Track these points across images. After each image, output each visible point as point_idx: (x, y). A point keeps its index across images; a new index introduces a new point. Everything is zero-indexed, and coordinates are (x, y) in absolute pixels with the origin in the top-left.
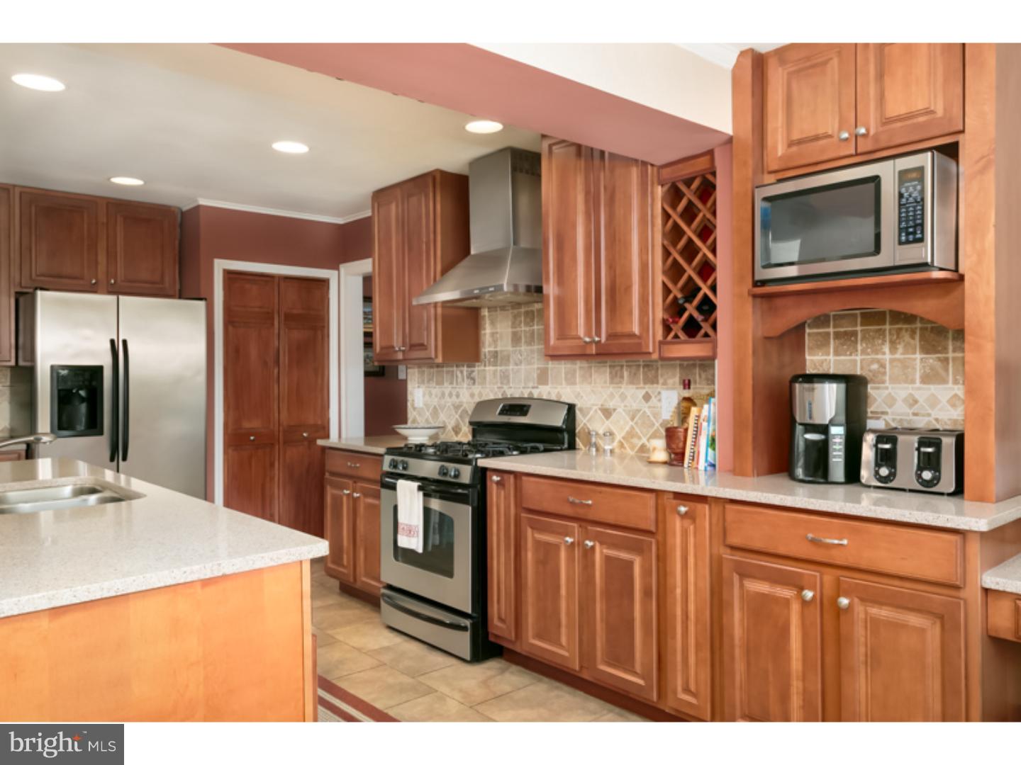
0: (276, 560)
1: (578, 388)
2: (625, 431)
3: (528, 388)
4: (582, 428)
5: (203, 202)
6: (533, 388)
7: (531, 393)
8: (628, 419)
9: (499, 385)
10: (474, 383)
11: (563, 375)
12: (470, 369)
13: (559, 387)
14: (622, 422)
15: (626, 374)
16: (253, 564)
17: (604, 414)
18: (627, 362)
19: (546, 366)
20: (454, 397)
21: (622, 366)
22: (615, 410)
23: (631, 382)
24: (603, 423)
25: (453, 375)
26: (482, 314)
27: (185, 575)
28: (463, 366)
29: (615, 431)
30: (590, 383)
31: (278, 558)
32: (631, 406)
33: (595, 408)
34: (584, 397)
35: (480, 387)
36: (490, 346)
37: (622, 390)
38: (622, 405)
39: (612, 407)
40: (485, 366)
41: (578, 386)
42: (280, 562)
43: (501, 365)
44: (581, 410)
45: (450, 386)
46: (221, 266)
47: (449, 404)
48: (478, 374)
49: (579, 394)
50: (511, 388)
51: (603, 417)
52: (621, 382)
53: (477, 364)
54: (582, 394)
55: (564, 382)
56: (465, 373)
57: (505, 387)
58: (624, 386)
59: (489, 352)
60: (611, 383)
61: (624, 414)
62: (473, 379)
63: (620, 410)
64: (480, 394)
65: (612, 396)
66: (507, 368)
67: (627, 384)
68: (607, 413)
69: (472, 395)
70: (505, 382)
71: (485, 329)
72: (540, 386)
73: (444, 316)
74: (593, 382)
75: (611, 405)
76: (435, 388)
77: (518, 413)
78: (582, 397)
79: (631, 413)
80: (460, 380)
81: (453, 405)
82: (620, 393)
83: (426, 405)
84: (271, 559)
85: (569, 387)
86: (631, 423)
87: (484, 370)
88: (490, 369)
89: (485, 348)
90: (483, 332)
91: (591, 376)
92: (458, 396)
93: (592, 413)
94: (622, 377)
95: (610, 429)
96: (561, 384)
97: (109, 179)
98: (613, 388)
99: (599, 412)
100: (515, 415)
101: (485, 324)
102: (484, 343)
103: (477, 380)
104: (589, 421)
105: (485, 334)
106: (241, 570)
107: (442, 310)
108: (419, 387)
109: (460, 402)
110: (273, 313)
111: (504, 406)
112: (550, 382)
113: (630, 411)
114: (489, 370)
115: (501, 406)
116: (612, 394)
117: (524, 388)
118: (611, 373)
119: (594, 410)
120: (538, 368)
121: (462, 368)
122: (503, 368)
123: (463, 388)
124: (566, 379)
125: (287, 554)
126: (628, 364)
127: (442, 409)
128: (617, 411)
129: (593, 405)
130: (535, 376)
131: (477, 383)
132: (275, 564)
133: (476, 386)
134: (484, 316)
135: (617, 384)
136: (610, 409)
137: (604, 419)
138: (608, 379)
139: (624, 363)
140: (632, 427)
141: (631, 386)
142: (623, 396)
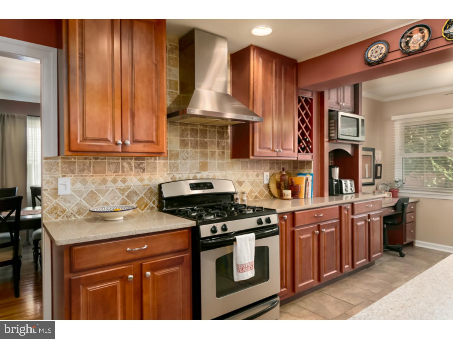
1: (225, 173)
3: (193, 173)
6: (197, 173)
7: (195, 176)
8: (250, 185)
9: (169, 172)
10: (143, 172)
11: (217, 166)
12: (139, 162)
13: (214, 172)
14: (247, 187)
15: (249, 166)
17: (239, 184)
19: (206, 161)
20: (119, 183)
23: (251, 169)
25: (117, 166)
28: (131, 159)
30: (232, 170)
32: (251, 180)
35: (150, 174)
37: (247, 173)
38: (247, 179)
41: (225, 171)
43: (170, 160)
45: (114, 174)
47: (113, 188)
48: (148, 165)
50: (179, 173)
52: (246, 169)
55: (217, 169)
56: (133, 164)
61: (248, 183)
62: (142, 169)
64: (150, 179)
66: (176, 161)
67: (249, 170)
70: (174, 170)
72: (202, 172)
76: (91, 176)
80: (127, 169)
85: (220, 172)
87: (155, 162)
94: (247, 167)
95: (242, 190)
108: (63, 176)
112: (208, 170)
113: (250, 182)
114: (160, 162)
116: (242, 174)
117: (190, 173)
118: (242, 165)
120: (200, 162)
121: (129, 161)
122: (173, 161)
123: (130, 175)
128: (245, 182)
130: (198, 166)
131: (146, 171)
133: (145, 173)
136: (242, 181)
137: (239, 186)
138: (241, 168)
139: (248, 161)
140: (252, 188)
141: (251, 171)
142: (248, 176)
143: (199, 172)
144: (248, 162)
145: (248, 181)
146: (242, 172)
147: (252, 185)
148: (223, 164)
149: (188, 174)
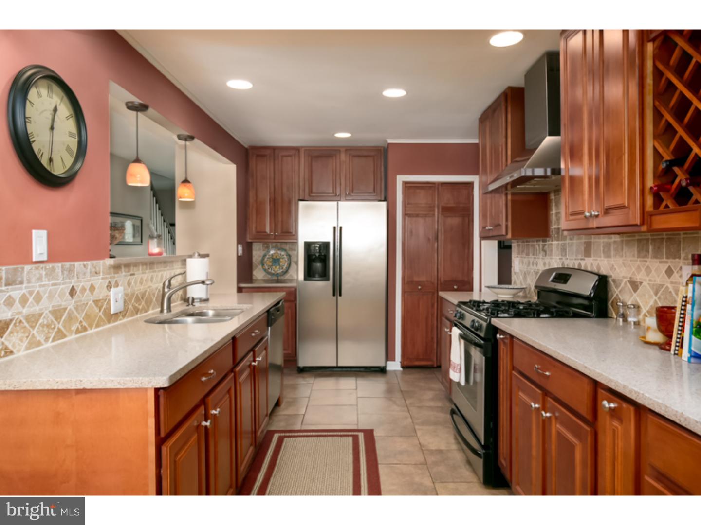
0: (123, 385)
1: (612, 261)
2: (649, 305)
3: (578, 259)
4: (615, 298)
5: (390, 141)
6: (581, 259)
7: (580, 265)
8: (652, 293)
9: (560, 257)
10: (546, 255)
11: (602, 248)
12: (544, 243)
13: (599, 259)
14: (647, 296)
15: (651, 248)
16: (106, 384)
17: (632, 287)
18: (651, 235)
19: (589, 240)
20: (535, 265)
21: (648, 239)
22: (641, 283)
23: (655, 257)
24: (632, 295)
25: (534, 248)
26: (551, 198)
27: (57, 384)
28: (540, 241)
29: (641, 304)
30: (622, 256)
31: (124, 383)
32: (655, 281)
33: (625, 280)
34: (617, 269)
35: (549, 257)
36: (555, 224)
37: (648, 264)
38: (648, 278)
39: (638, 280)
40: (552, 241)
41: (612, 259)
42: (125, 387)
43: (561, 240)
44: (614, 281)
45: (533, 256)
46: (401, 179)
47: (532, 271)
48: (548, 247)
49: (613, 266)
50: (567, 259)
51: (631, 289)
52: (646, 256)
53: (548, 239)
54: (616, 267)
55: (602, 255)
56: (541, 247)
57: (564, 258)
58: (649, 260)
59: (555, 229)
60: (639, 257)
61: (649, 288)
62: (545, 251)
63: (645, 283)
64: (549, 264)
65: (639, 269)
66: (565, 242)
67: (651, 258)
68: (635, 286)
69: (545, 264)
70: (563, 254)
71: (552, 210)
72: (586, 258)
73: (513, 201)
74: (624, 255)
75: (638, 278)
76: (525, 258)
77: (562, 282)
78: (615, 269)
79: (655, 287)
80: (538, 252)
81: (534, 271)
82: (646, 266)
83: (520, 270)
84: (119, 383)
85: (606, 259)
86: (655, 298)
87: (552, 244)
88: (555, 242)
89: (552, 226)
90: (551, 213)
91: (622, 249)
92: (537, 265)
93: (622, 285)
94: (648, 251)
95: (636, 301)
96: (600, 257)
97: (333, 135)
98: (640, 261)
99: (629, 284)
100: (560, 283)
101: (552, 206)
102: (551, 222)
103: (547, 252)
104: (620, 292)
105: (552, 214)
106: (97, 387)
107: (512, 197)
108: (517, 257)
109: (538, 270)
110: (434, 207)
111: (556, 275)
112: (592, 255)
113: (653, 285)
114: (554, 244)
115: (554, 274)
116: (639, 267)
117: (576, 259)
118: (638, 247)
119: (624, 281)
120: (585, 242)
121: (539, 243)
122: (563, 242)
123: (539, 258)
124: (604, 252)
125: (131, 381)
126: (653, 237)
127: (528, 274)
128: (643, 284)
129: (624, 277)
130: (583, 248)
131: (547, 254)
132: (122, 387)
133: (547, 257)
134: (552, 199)
135: (643, 257)
136: (637, 282)
137: (632, 291)
138: (636, 253)
139: (650, 237)
140: (655, 301)
141: (655, 260)
142: (648, 270)
143: (583, 257)
144: (650, 241)
145: (649, 284)
146: (638, 263)
147: (656, 294)
148: (610, 244)
149: (579, 261)
